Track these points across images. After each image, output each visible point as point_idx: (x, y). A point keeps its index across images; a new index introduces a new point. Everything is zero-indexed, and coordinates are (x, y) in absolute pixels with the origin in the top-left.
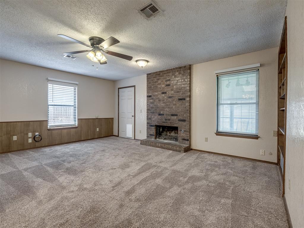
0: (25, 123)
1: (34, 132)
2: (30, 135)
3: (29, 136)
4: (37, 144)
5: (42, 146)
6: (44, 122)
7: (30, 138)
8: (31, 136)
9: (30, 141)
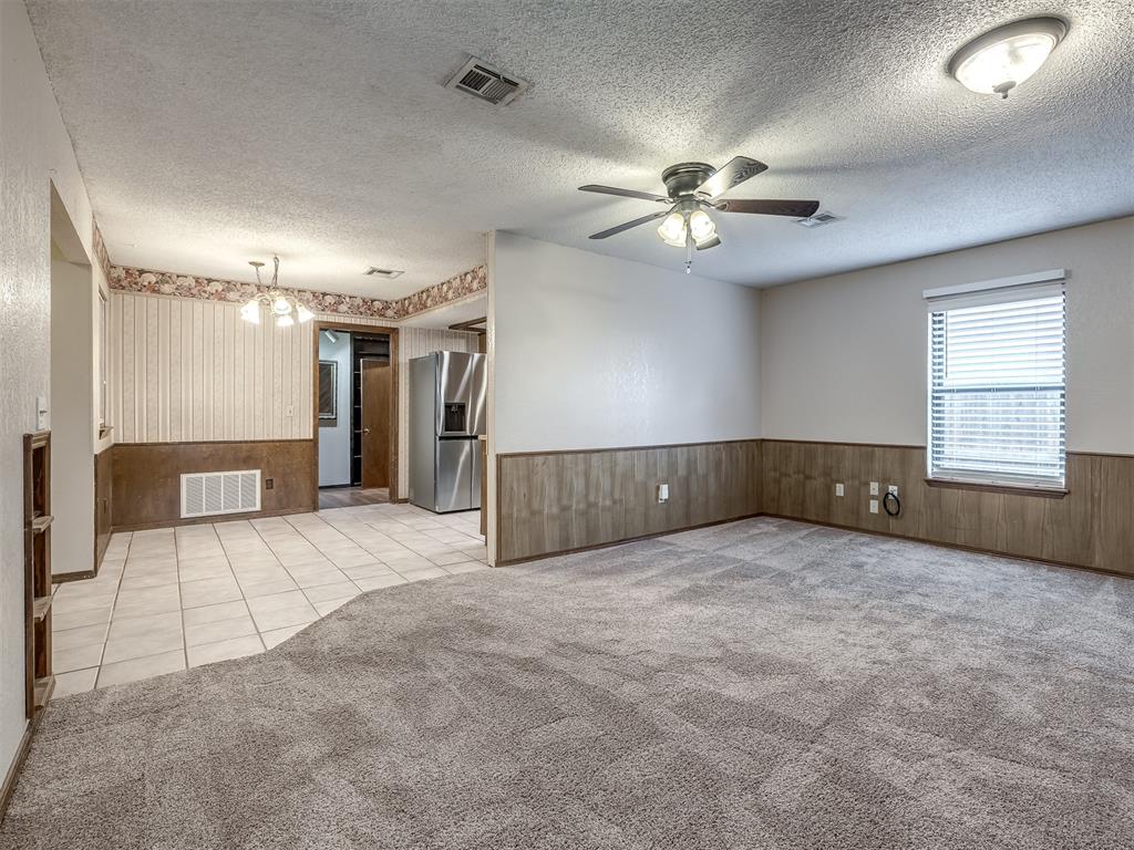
0: (863, 449)
1: (885, 481)
2: (874, 488)
3: (872, 493)
4: (893, 524)
5: (907, 535)
6: (913, 451)
7: (874, 497)
8: (877, 493)
9: (874, 507)
